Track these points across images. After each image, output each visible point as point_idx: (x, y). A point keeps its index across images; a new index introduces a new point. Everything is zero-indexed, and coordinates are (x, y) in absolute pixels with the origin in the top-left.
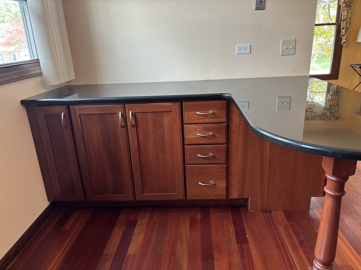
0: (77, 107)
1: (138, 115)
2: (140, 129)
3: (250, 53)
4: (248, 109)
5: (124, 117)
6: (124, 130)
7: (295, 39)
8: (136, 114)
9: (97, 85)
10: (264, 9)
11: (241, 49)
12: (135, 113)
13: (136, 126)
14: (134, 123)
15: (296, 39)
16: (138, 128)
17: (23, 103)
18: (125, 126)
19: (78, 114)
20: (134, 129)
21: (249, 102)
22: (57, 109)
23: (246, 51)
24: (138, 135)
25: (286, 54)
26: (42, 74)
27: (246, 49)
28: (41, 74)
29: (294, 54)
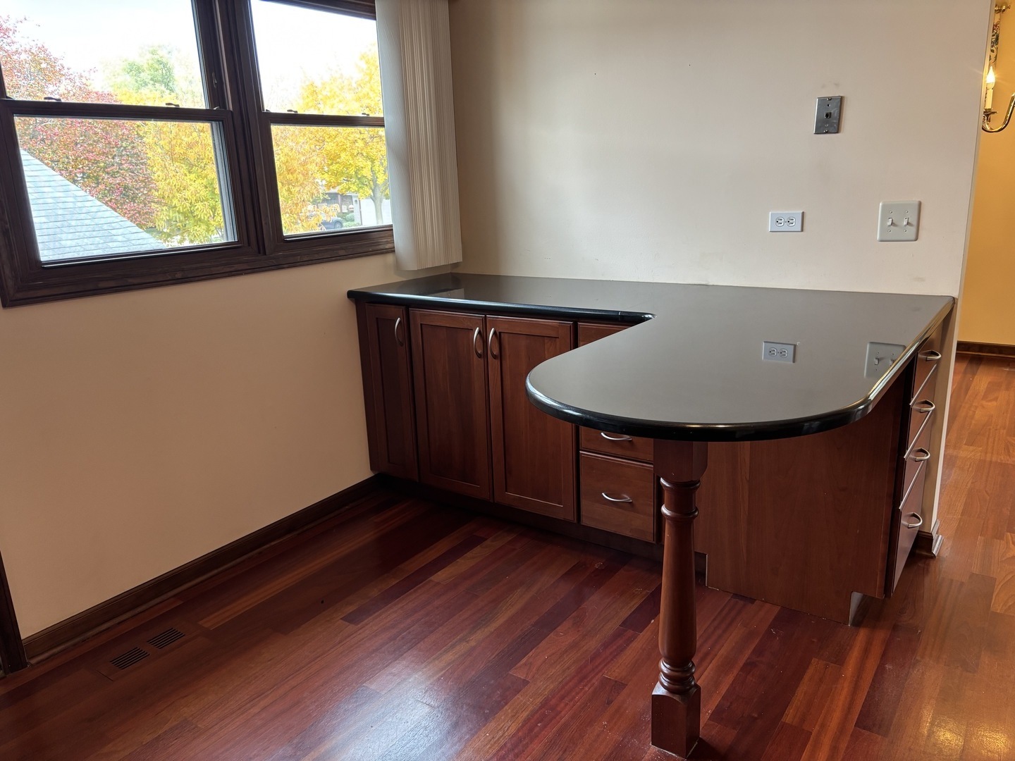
0: (419, 312)
1: (505, 338)
2: (507, 363)
3: (802, 230)
4: (794, 362)
5: (483, 335)
6: (481, 361)
7: (917, 203)
8: (502, 335)
9: (499, 277)
10: (837, 132)
11: (779, 221)
12: (500, 333)
13: (500, 357)
14: (496, 352)
15: (920, 204)
16: (503, 362)
17: (352, 295)
18: (483, 356)
19: (419, 322)
20: (497, 362)
21: (795, 346)
22: (392, 310)
23: (791, 225)
24: (503, 374)
25: (893, 239)
26: (394, 251)
27: (791, 221)
28: (392, 250)
29: (916, 239)
